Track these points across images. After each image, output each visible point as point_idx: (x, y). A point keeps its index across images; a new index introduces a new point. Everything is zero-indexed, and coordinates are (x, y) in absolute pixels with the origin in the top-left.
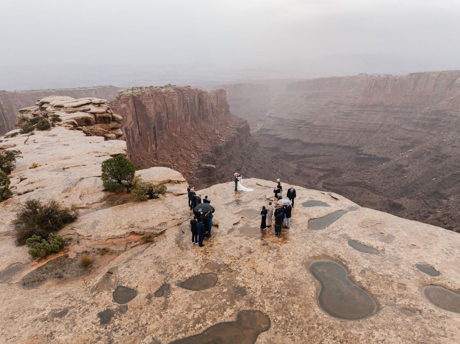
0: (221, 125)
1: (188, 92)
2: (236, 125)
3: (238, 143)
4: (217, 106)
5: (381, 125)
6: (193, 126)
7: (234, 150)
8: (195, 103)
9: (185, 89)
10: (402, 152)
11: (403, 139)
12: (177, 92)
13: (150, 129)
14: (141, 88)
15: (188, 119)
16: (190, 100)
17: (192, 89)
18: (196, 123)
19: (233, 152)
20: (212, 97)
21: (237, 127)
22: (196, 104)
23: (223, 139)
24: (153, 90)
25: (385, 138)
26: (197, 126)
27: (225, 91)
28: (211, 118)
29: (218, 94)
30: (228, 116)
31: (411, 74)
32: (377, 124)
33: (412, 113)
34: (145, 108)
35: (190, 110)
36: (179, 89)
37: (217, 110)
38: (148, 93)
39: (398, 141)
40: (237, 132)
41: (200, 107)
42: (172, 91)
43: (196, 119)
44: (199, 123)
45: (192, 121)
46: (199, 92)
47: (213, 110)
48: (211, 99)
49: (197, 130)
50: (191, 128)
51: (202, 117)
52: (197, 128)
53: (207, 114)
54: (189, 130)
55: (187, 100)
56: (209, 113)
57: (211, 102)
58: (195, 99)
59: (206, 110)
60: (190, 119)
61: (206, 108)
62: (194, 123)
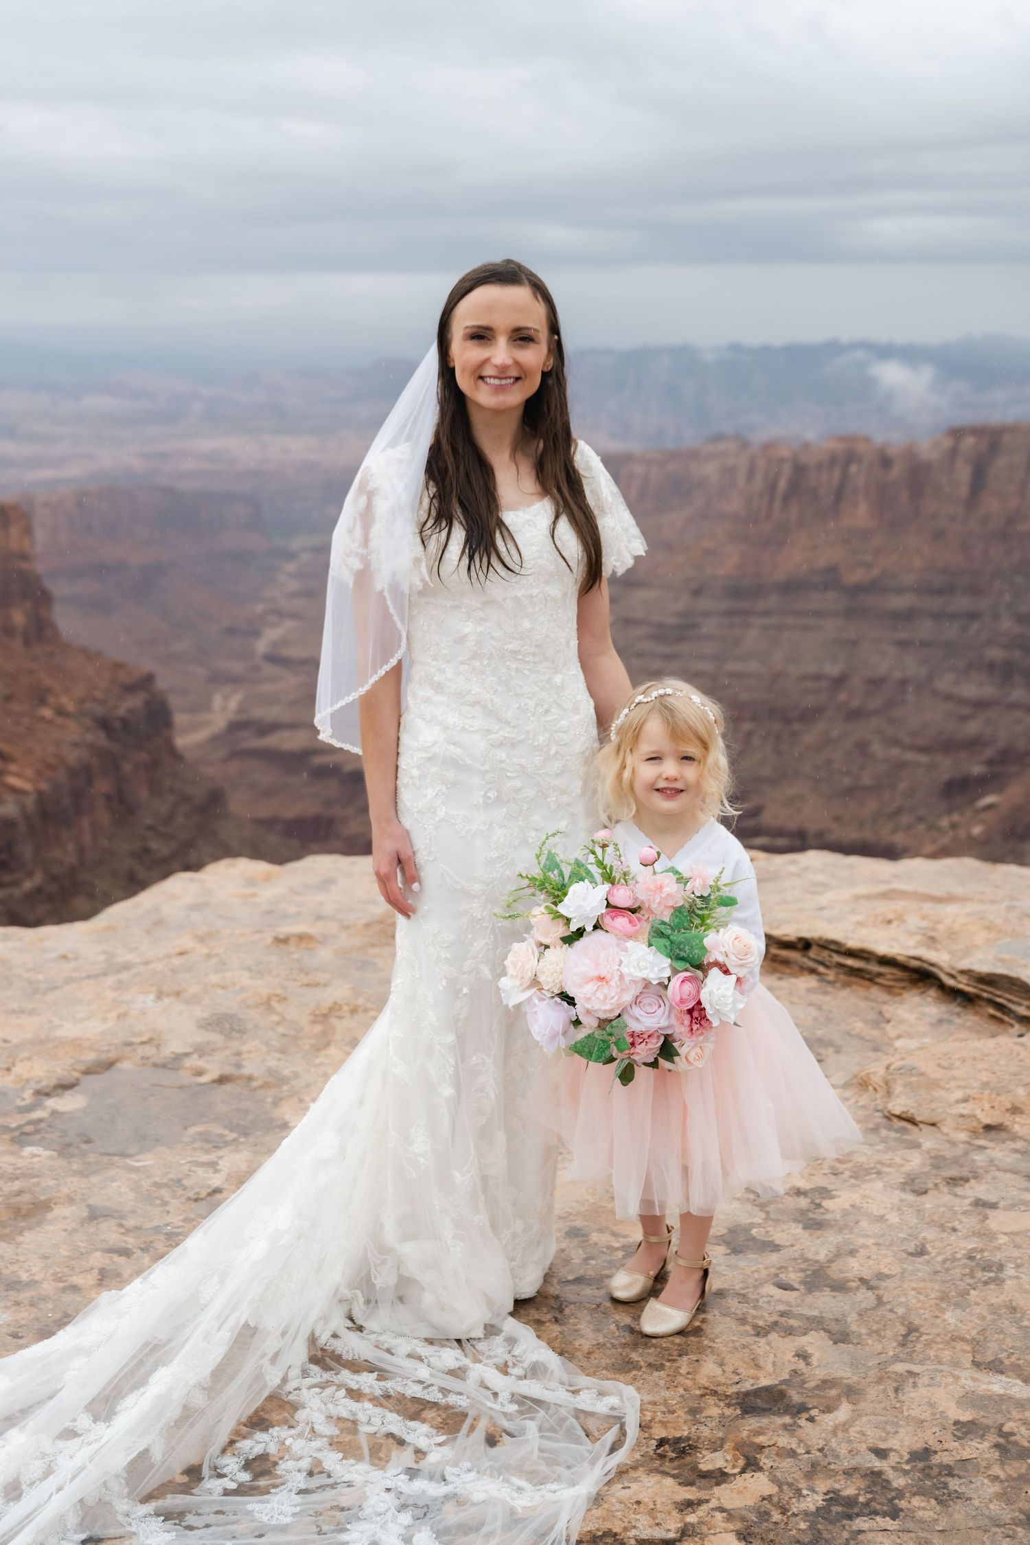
3: (108, 798)
5: (839, 682)
7: (87, 839)
10: (950, 812)
11: (949, 746)
19: (81, 850)
23: (18, 775)
25: (862, 748)
27: (25, 516)
30: (50, 649)
31: (957, 433)
32: (817, 677)
33: (973, 616)
39: (923, 758)
40: (100, 738)
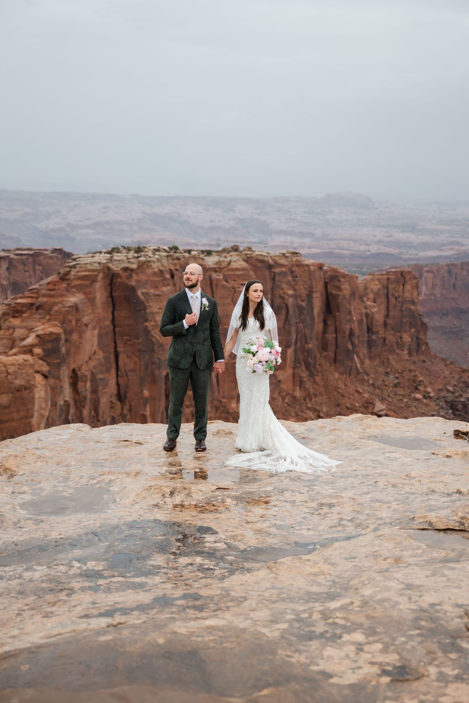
0: (396, 386)
1: (292, 272)
2: (448, 391)
4: (385, 324)
6: (301, 383)
8: (312, 309)
9: (283, 261)
12: (255, 269)
13: (154, 380)
14: (139, 250)
16: (295, 296)
17: (307, 262)
18: (312, 375)
20: (371, 296)
21: (450, 397)
22: (316, 311)
24: (178, 259)
26: (315, 382)
27: (415, 278)
28: (362, 363)
29: (391, 286)
30: (423, 358)
34: (145, 309)
35: (293, 329)
36: (262, 261)
37: (385, 339)
38: (159, 264)
41: (329, 323)
42: (238, 262)
43: (310, 360)
44: (323, 375)
45: (298, 367)
46: (329, 273)
47: (374, 337)
48: (368, 299)
49: (313, 396)
50: (292, 387)
51: (333, 356)
52: (312, 391)
53: (350, 347)
54: (284, 394)
55: (287, 297)
56: (357, 343)
57: (366, 308)
58: (315, 295)
59: (347, 333)
60: (293, 359)
61: (348, 326)
62: (305, 375)
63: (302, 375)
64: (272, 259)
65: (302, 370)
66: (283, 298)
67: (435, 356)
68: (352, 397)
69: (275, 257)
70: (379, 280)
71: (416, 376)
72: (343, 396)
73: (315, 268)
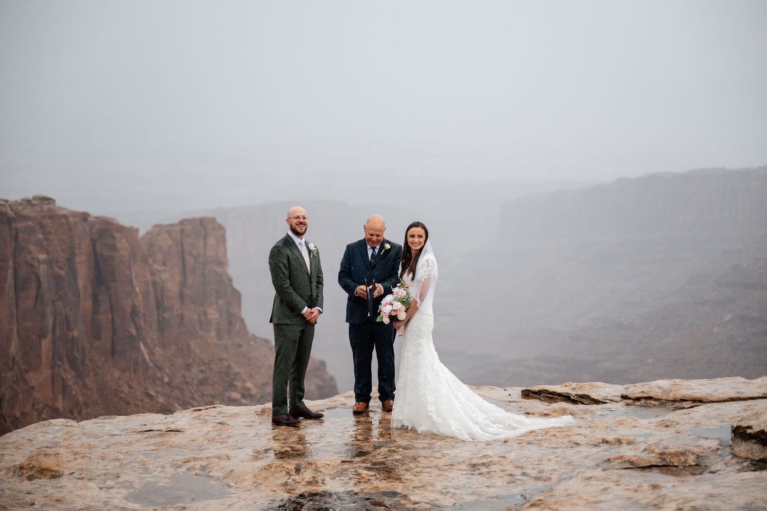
0: (202, 382)
1: (43, 227)
4: (182, 295)
6: (65, 389)
8: (75, 279)
9: (27, 212)
15: (39, 356)
16: (50, 262)
17: (64, 212)
18: (80, 376)
20: (159, 256)
22: (80, 283)
26: (85, 386)
27: (221, 228)
28: (152, 353)
29: (188, 242)
35: (49, 310)
37: (182, 317)
41: (101, 297)
43: (76, 354)
44: (95, 374)
45: (59, 366)
46: (97, 226)
47: (165, 315)
48: (155, 261)
49: (84, 407)
50: (51, 396)
51: (109, 346)
52: (81, 399)
53: (134, 332)
54: (41, 406)
55: (37, 264)
56: (143, 325)
57: (152, 274)
58: (78, 259)
59: (129, 311)
60: (51, 355)
61: (129, 302)
62: (70, 377)
63: (65, 377)
64: (12, 210)
65: (65, 370)
66: (32, 266)
67: (255, 338)
68: (140, 403)
69: (16, 205)
70: (169, 233)
71: (229, 367)
72: (128, 403)
73: (76, 219)
